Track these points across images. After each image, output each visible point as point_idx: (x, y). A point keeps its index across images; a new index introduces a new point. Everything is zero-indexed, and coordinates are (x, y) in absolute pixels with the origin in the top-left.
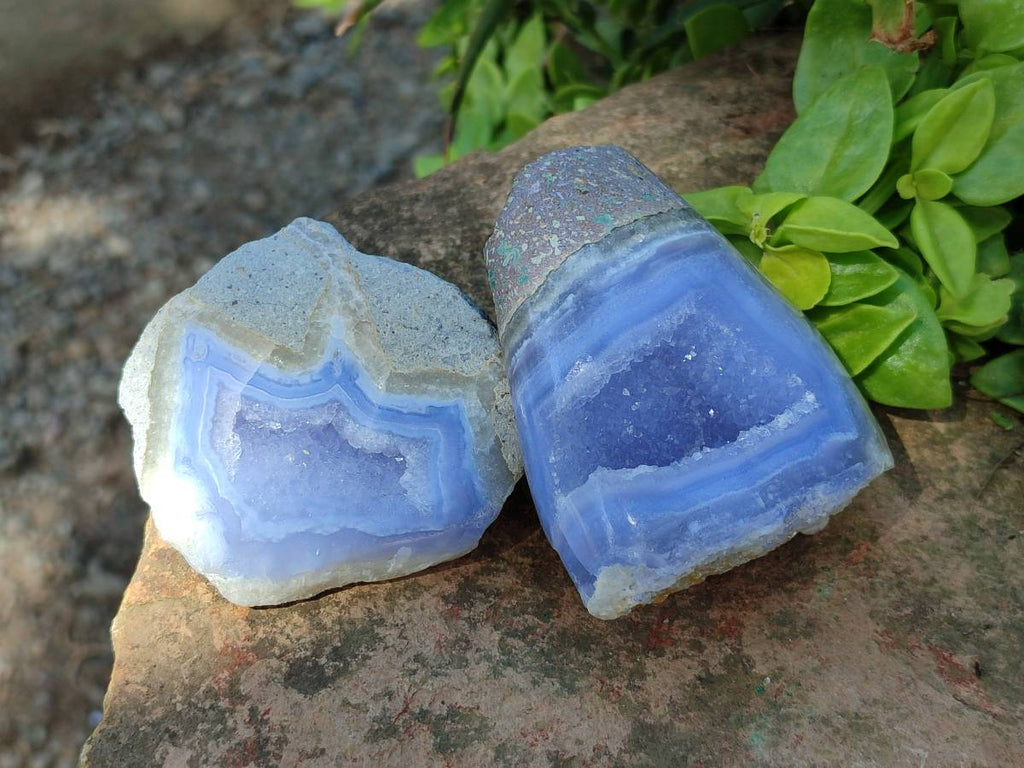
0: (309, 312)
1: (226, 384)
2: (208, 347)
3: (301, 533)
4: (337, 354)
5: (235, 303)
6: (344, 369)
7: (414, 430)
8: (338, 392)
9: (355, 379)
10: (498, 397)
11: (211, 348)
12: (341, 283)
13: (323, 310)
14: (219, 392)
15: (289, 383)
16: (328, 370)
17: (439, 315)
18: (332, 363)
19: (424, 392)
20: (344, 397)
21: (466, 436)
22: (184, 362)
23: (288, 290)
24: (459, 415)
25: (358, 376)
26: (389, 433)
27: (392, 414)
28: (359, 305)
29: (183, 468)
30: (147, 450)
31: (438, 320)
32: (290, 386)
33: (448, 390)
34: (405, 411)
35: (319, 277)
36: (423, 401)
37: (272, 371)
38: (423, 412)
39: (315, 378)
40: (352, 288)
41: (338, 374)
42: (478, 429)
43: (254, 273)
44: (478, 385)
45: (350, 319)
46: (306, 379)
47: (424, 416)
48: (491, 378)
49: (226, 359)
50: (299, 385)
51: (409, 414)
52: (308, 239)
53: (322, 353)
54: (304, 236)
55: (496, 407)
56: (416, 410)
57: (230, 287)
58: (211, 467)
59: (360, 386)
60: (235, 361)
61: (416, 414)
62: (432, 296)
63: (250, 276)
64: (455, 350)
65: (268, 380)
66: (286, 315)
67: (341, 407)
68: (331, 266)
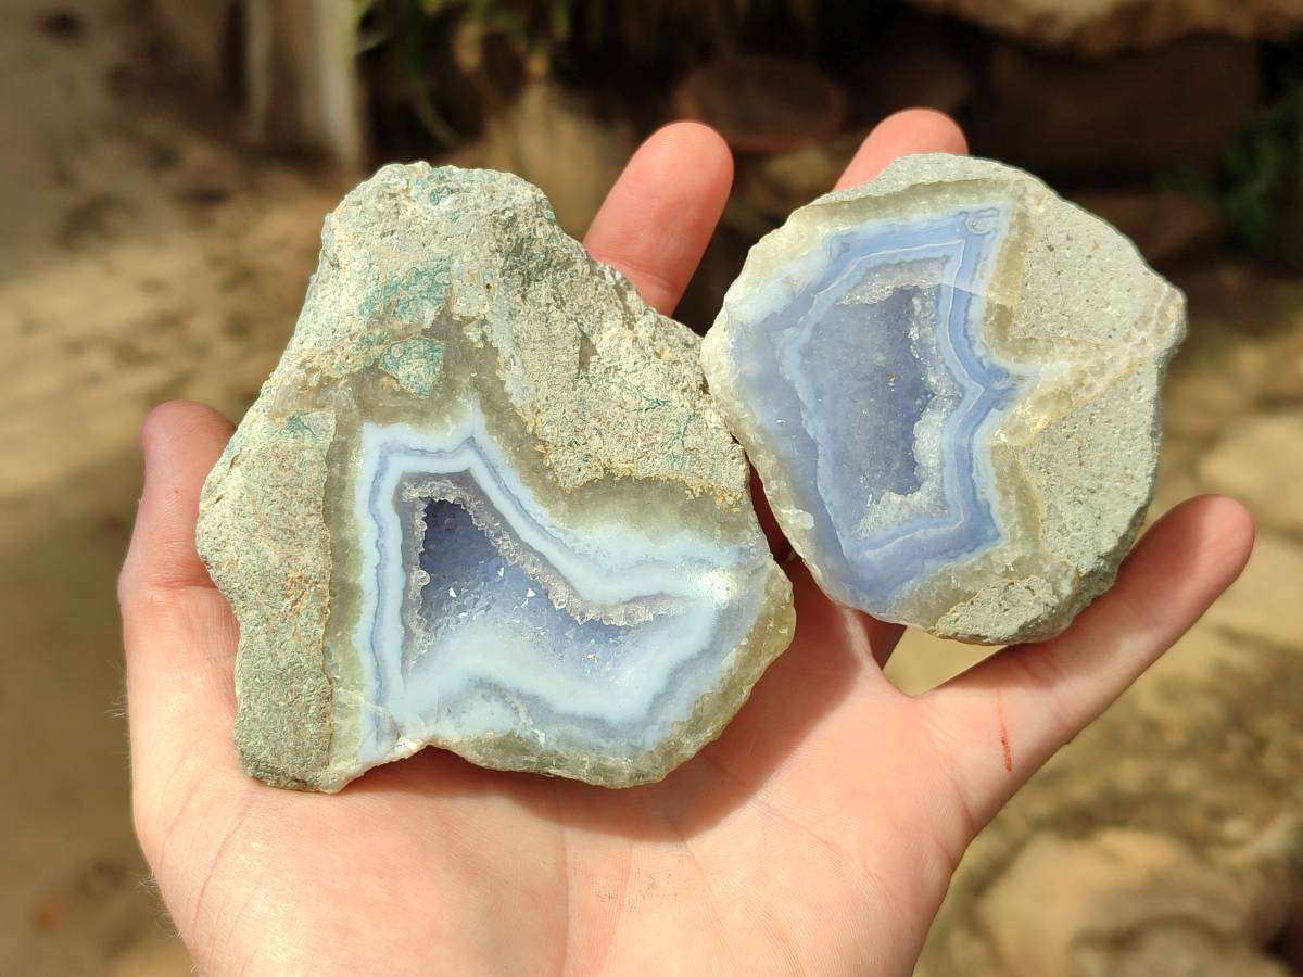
0: (1064, 334)
1: (948, 266)
2: (988, 233)
3: (797, 397)
4: (1021, 378)
5: (1051, 248)
6: (1004, 391)
7: (952, 493)
8: (975, 390)
9: (996, 407)
10: (1025, 583)
11: (989, 236)
12: (1111, 360)
13: (1072, 349)
14: (936, 259)
15: (970, 333)
16: (999, 373)
17: (1107, 485)
18: (1008, 375)
19: (1006, 493)
20: (970, 402)
21: (965, 555)
22: (962, 213)
23: (1084, 302)
24: (988, 541)
25: (1001, 409)
26: (943, 464)
27: (965, 462)
28: (1090, 388)
29: (836, 246)
30: (848, 202)
31: (1101, 486)
32: (966, 336)
33: (1015, 519)
34: (974, 475)
35: (1112, 333)
36: (990, 492)
37: (977, 311)
38: (980, 497)
39: (985, 362)
40: (1109, 376)
41: (997, 386)
42: (978, 568)
43: (1094, 260)
44: (1034, 555)
45: (1070, 383)
46: (979, 352)
47: (975, 501)
48: (1047, 568)
49: (979, 255)
50: (970, 346)
51: (972, 481)
52: (1156, 311)
53: (1018, 361)
54: (1158, 305)
55: (1012, 584)
56: (979, 488)
57: (1069, 238)
58: (846, 275)
59: (989, 415)
60: (979, 268)
61: (974, 489)
62: (1129, 471)
63: (1089, 257)
64: (1068, 517)
65: (967, 310)
66: (1052, 309)
67: (958, 400)
68: (1131, 344)
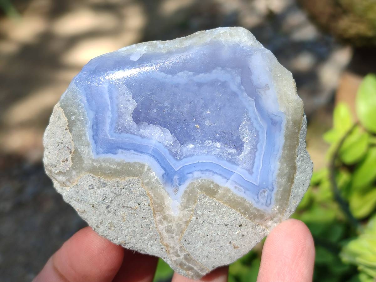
0: (194, 219)
1: (247, 172)
2: (258, 198)
3: (202, 73)
4: (176, 190)
5: (240, 226)
6: (172, 181)
7: (126, 138)
8: (177, 166)
9: (165, 174)
10: (70, 159)
11: (256, 198)
12: (173, 237)
13: (184, 220)
14: (252, 167)
15: (207, 173)
16: (182, 180)
17: (110, 215)
18: (180, 185)
19: (119, 164)
20: (172, 161)
21: (92, 133)
22: (273, 188)
23: (207, 233)
24: (96, 147)
25: (163, 176)
26: (143, 137)
27: (138, 149)
28: (161, 222)
29: (277, 119)
30: (298, 132)
31: (109, 212)
32: (207, 170)
33: (103, 164)
34: (133, 151)
35: (187, 242)
36: (121, 157)
37: (218, 180)
38: (120, 150)
39: (190, 175)
40: (165, 234)
41: (176, 177)
42: (83, 138)
43: (228, 245)
44: (83, 168)
45: (167, 213)
46: (196, 174)
47: (119, 148)
48: (74, 173)
49: (248, 190)
50: (201, 171)
51: (130, 150)
52: (192, 266)
53: (186, 192)
54: (195, 268)
55: (71, 153)
56: (125, 152)
57: (243, 236)
58: (259, 119)
59: (161, 169)
60: (242, 188)
61: (126, 149)
62: (113, 228)
63: (230, 243)
64: (98, 191)
65: (220, 175)
66: (208, 217)
67: (174, 156)
68: (179, 249)
